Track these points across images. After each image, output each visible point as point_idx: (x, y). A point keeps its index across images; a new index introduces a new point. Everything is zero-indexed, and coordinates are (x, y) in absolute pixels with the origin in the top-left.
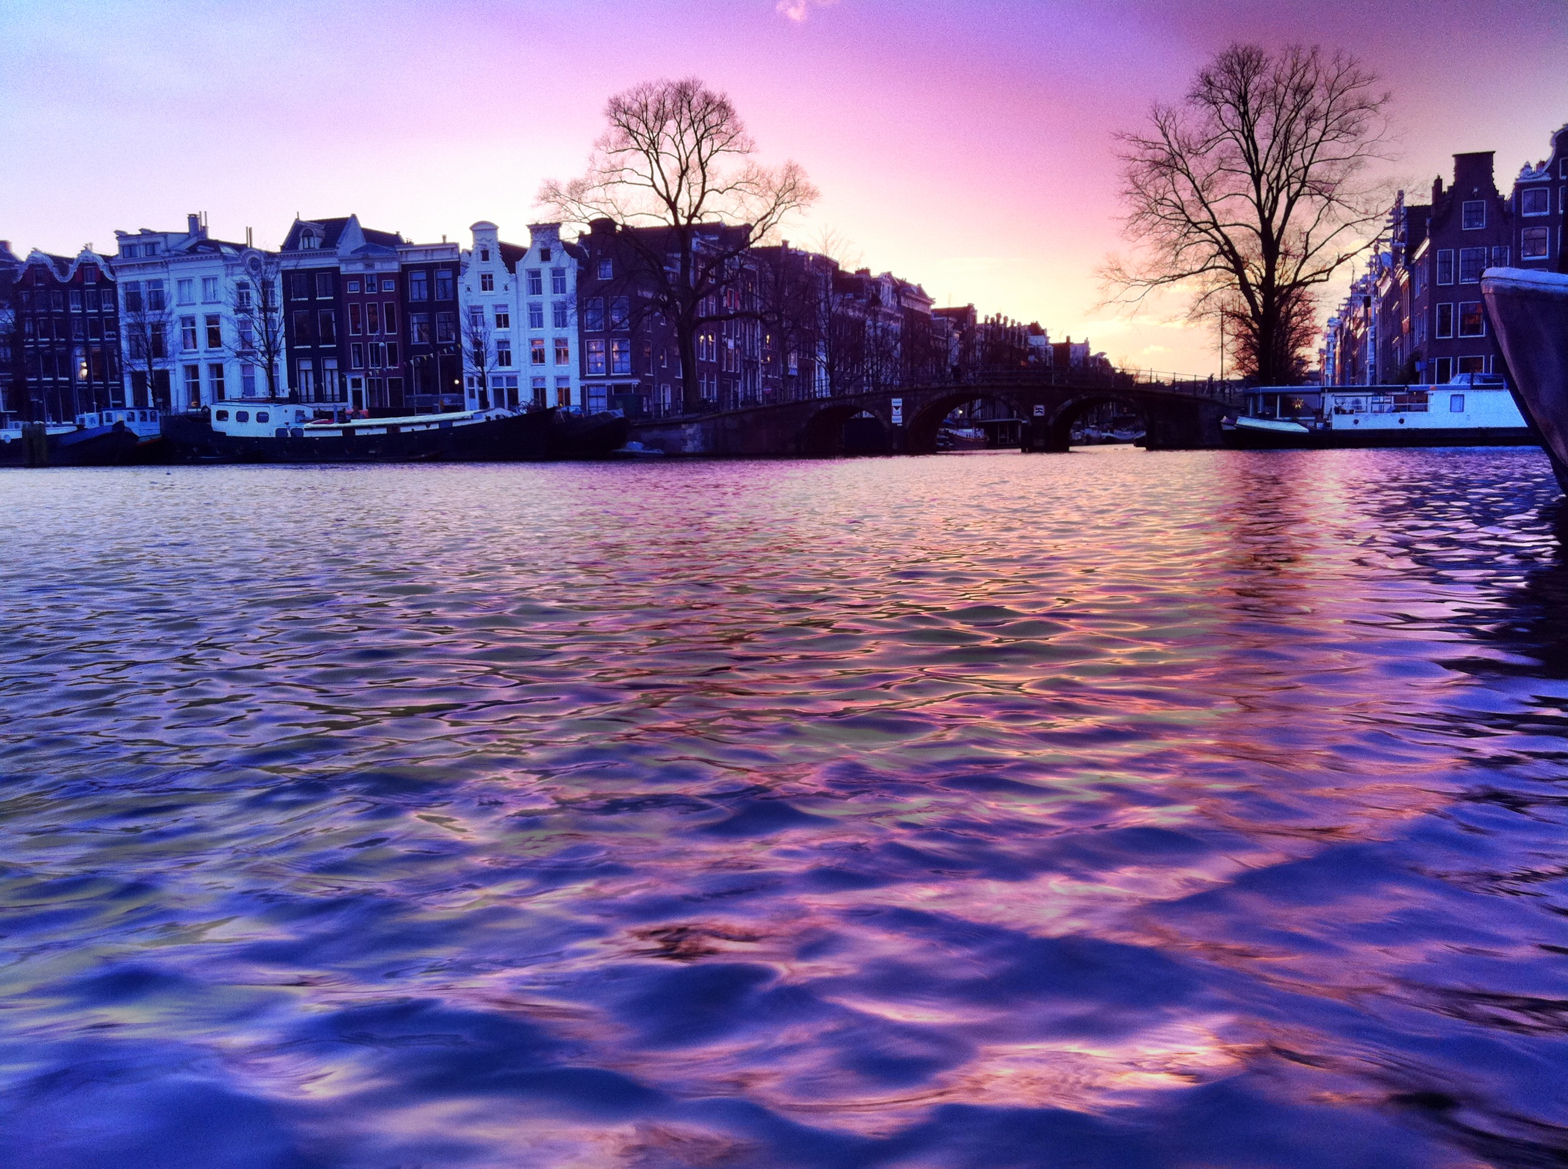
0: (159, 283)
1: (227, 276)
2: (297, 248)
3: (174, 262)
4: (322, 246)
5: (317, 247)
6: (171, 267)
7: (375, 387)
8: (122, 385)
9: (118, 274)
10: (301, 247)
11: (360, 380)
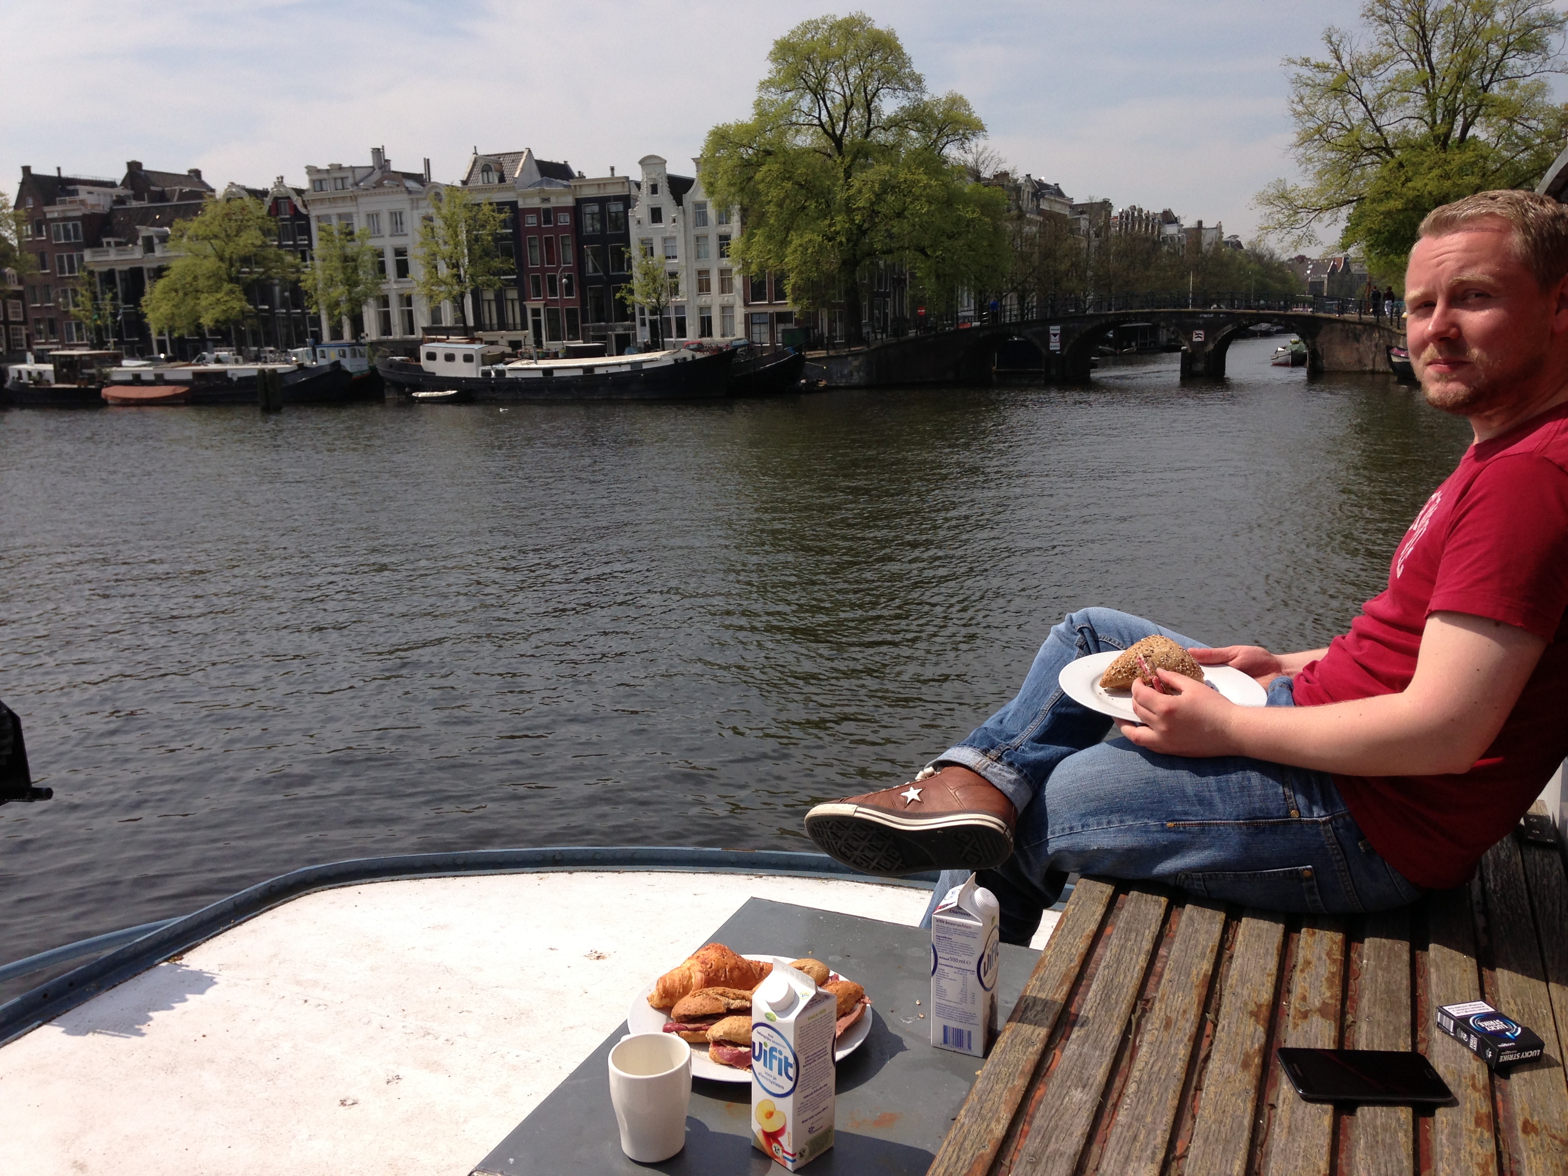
0: (349, 216)
1: (412, 209)
2: (478, 183)
3: (362, 195)
4: (501, 181)
5: (497, 181)
6: (360, 200)
7: (552, 315)
8: (318, 313)
9: (310, 207)
11: (539, 309)
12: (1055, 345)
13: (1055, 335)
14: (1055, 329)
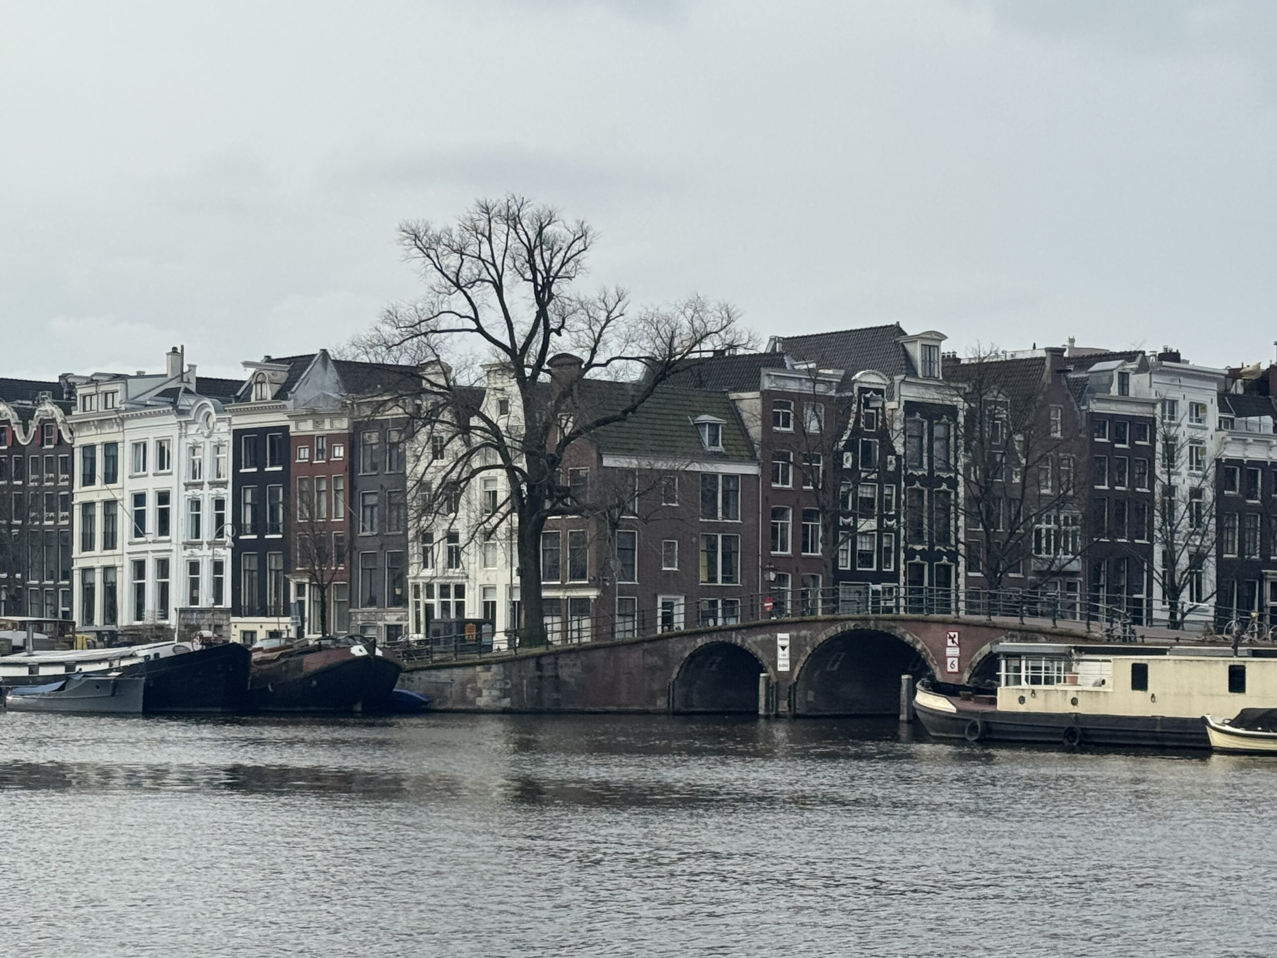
0: (115, 446)
1: (180, 437)
2: (249, 400)
3: (133, 417)
4: (275, 398)
5: (269, 398)
6: (128, 424)
7: (319, 595)
8: (71, 586)
9: (76, 434)
10: (253, 399)
11: (303, 585)
12: (783, 663)
13: (783, 648)
14: (783, 639)
